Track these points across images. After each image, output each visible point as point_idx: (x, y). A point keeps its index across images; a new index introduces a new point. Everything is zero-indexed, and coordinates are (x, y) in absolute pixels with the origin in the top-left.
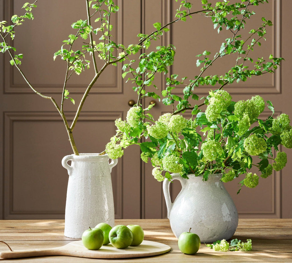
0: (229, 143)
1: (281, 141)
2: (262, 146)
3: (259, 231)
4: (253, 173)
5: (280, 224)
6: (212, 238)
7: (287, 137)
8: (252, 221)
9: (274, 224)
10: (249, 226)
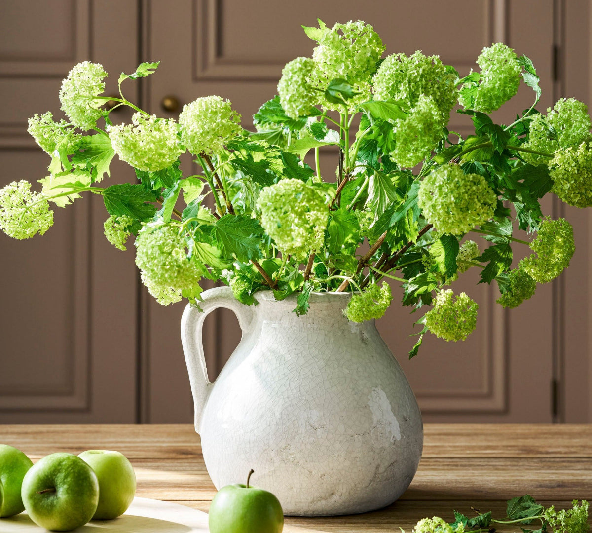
0: (376, 196)
1: (551, 182)
2: (479, 201)
3: (470, 466)
4: (457, 293)
5: (530, 442)
6: (323, 502)
7: (570, 169)
8: (445, 431)
9: (512, 443)
10: (436, 450)
